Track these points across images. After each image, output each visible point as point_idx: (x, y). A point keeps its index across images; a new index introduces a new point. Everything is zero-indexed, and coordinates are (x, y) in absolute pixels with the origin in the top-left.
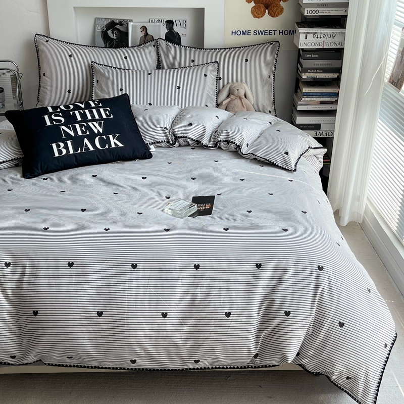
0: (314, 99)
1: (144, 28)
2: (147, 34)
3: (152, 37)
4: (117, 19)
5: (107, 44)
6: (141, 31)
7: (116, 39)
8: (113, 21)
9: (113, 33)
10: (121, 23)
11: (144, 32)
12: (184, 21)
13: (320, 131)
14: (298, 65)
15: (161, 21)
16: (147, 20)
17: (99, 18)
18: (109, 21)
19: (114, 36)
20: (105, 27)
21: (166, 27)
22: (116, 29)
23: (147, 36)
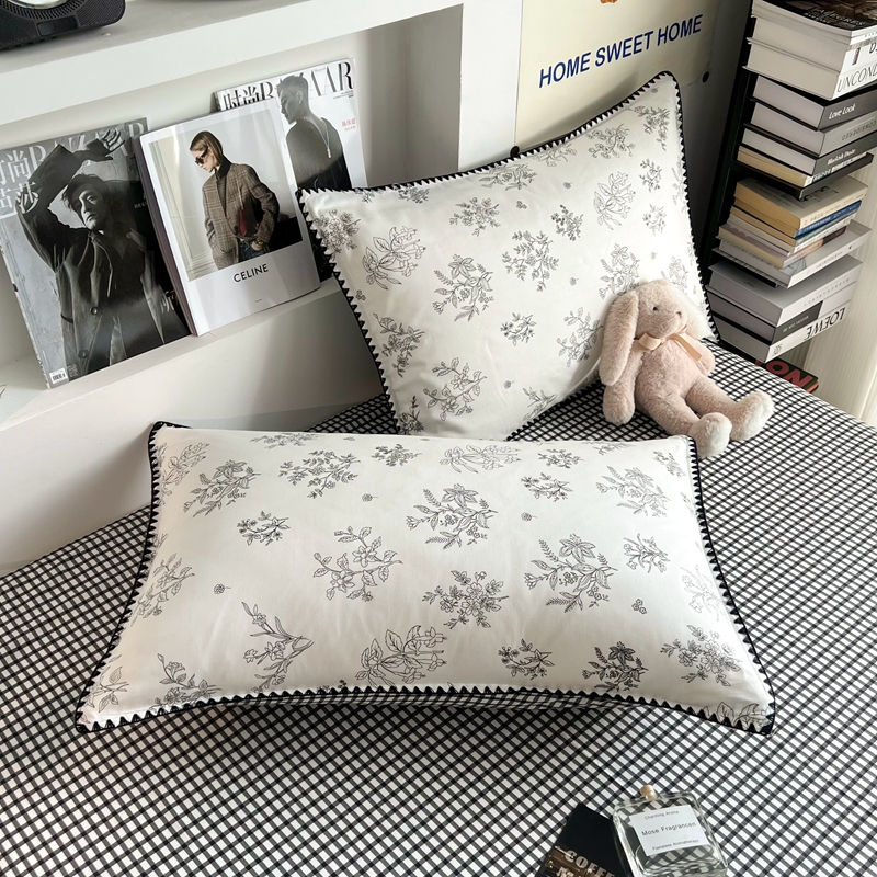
0: (815, 238)
1: (206, 143)
2: (224, 166)
3: (252, 172)
4: (76, 137)
5: (66, 264)
6: (199, 161)
7: (95, 230)
8: (62, 150)
9: (75, 206)
10: (98, 150)
11: (210, 161)
12: (344, 68)
13: (818, 322)
14: (749, 137)
15: (258, 90)
16: (207, 104)
18: (44, 155)
19: (85, 215)
20: (34, 189)
21: (284, 111)
22: (85, 179)
23: (230, 175)
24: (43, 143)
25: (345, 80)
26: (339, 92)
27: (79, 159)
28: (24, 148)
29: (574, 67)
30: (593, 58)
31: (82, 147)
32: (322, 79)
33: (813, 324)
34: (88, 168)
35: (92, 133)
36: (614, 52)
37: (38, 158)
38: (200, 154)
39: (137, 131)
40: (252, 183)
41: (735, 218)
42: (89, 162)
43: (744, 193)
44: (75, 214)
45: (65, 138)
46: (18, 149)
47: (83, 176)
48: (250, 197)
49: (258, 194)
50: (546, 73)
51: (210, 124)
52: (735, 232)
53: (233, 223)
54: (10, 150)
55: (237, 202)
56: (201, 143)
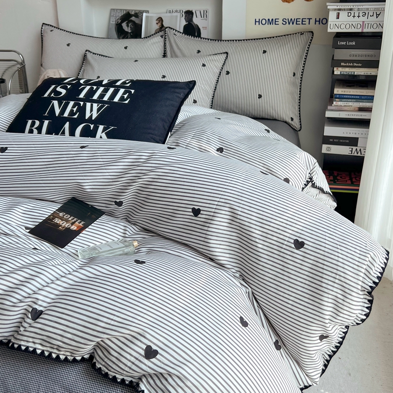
0: (350, 104)
1: (160, 20)
2: (162, 26)
4: (132, 10)
7: (130, 33)
8: (128, 13)
9: (128, 26)
10: (136, 15)
11: (159, 24)
12: (205, 11)
13: (357, 148)
15: (179, 11)
17: (114, 9)
18: (125, 12)
19: (129, 29)
20: (120, 19)
21: (185, 19)
22: (132, 21)
24: (126, 10)
25: (205, 15)
26: (203, 18)
27: (132, 16)
28: (121, 10)
29: (270, 22)
30: (280, 22)
31: (133, 13)
32: (198, 13)
33: (354, 148)
34: (133, 18)
35: (135, 10)
36: (291, 21)
38: (158, 22)
42: (134, 17)
44: (127, 28)
45: (130, 10)
50: (257, 20)
54: (118, 9)
56: (159, 19)
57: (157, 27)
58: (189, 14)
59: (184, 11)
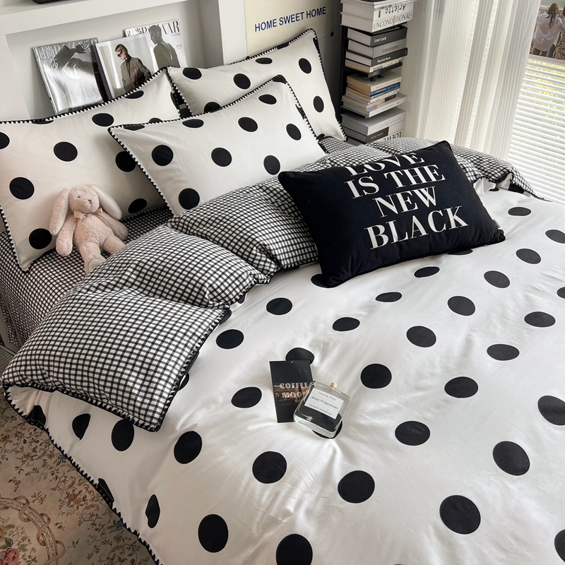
0: (381, 97)
1: (121, 49)
2: (129, 58)
3: (140, 61)
4: (71, 43)
6: (119, 55)
8: (66, 47)
9: (72, 70)
10: (80, 49)
11: (123, 56)
12: (175, 23)
13: (388, 136)
14: (348, 55)
15: (141, 30)
16: (122, 34)
17: (39, 48)
18: (59, 49)
20: (56, 62)
21: (152, 39)
22: (75, 60)
23: (131, 62)
24: (59, 44)
25: (176, 28)
26: (174, 33)
27: (73, 51)
28: (52, 45)
29: (270, 24)
30: (278, 21)
31: (74, 47)
32: (166, 27)
33: (386, 137)
34: (76, 55)
35: (77, 42)
36: (287, 20)
37: (57, 50)
38: (119, 53)
39: (94, 43)
40: (140, 65)
41: (348, 91)
42: (77, 53)
43: (351, 81)
45: (67, 43)
46: (50, 45)
47: (74, 58)
48: (139, 71)
49: (142, 70)
50: (257, 26)
51: (122, 41)
52: (349, 98)
53: (133, 80)
54: (47, 46)
55: (134, 72)
56: (119, 49)
57: (122, 60)
58: (155, 31)
59: (148, 28)
